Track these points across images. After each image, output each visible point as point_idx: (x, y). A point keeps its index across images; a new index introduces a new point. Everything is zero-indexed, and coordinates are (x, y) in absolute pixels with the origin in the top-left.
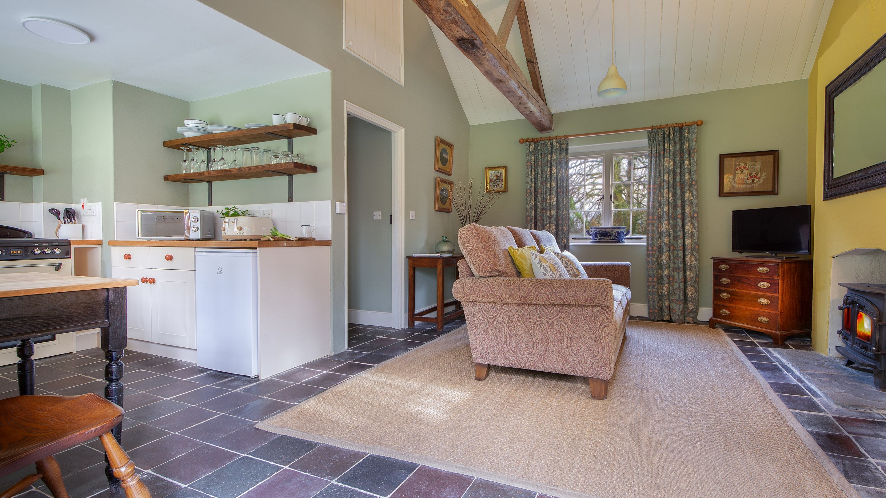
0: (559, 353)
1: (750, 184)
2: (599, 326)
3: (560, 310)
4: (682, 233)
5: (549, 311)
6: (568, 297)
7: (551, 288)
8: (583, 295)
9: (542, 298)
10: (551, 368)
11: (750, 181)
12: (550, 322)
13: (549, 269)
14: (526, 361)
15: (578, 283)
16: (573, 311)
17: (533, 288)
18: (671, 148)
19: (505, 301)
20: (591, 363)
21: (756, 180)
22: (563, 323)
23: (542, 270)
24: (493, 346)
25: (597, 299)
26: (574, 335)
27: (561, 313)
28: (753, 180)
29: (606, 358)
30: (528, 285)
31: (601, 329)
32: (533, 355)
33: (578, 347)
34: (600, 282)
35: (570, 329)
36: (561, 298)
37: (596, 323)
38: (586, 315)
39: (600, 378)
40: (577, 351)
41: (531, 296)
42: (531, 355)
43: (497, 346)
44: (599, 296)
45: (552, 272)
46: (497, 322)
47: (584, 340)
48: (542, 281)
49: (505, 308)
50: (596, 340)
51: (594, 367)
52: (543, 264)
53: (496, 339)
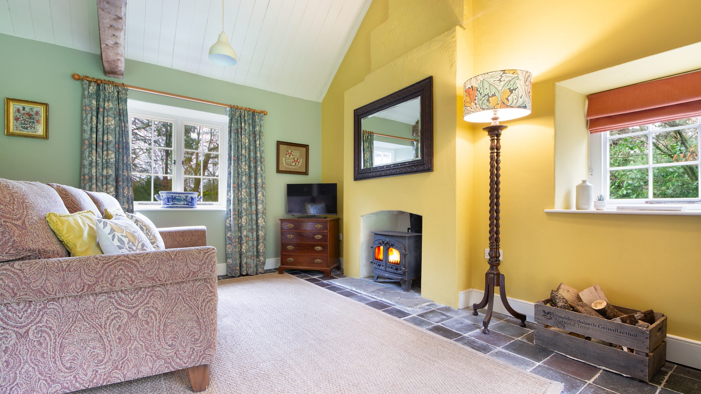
0: (147, 350)
1: (294, 166)
2: (201, 303)
3: (148, 292)
4: (255, 200)
5: (132, 297)
6: (162, 274)
7: (135, 266)
8: (183, 270)
9: (122, 282)
10: (135, 373)
11: (294, 164)
12: (133, 311)
13: (126, 240)
14: (94, 376)
15: (176, 255)
16: (167, 291)
17: (105, 270)
18: (246, 128)
19: (52, 296)
20: (192, 349)
21: (297, 164)
22: (152, 310)
23: (116, 242)
24: (27, 372)
25: (202, 272)
26: (169, 321)
27: (150, 297)
28: (296, 164)
29: (210, 338)
30: (96, 266)
31: (204, 306)
32: (105, 364)
33: (174, 334)
34: (205, 251)
35: (163, 315)
36: (152, 277)
37: (197, 300)
38: (185, 292)
39: (203, 364)
40: (172, 340)
41: (102, 281)
42: (102, 365)
43: (36, 368)
44: (205, 268)
45: (131, 243)
46: (36, 331)
47: (182, 324)
48: (120, 258)
49: (51, 306)
50: (198, 322)
51: (195, 354)
52: (117, 234)
53: (33, 357)
